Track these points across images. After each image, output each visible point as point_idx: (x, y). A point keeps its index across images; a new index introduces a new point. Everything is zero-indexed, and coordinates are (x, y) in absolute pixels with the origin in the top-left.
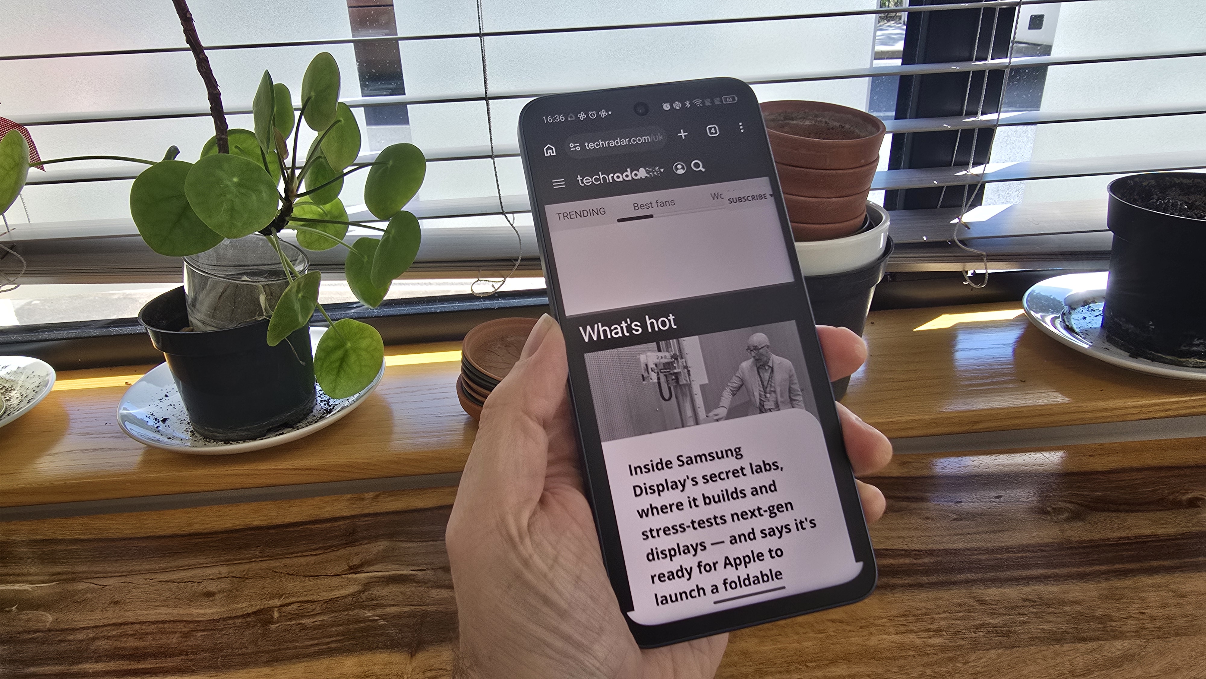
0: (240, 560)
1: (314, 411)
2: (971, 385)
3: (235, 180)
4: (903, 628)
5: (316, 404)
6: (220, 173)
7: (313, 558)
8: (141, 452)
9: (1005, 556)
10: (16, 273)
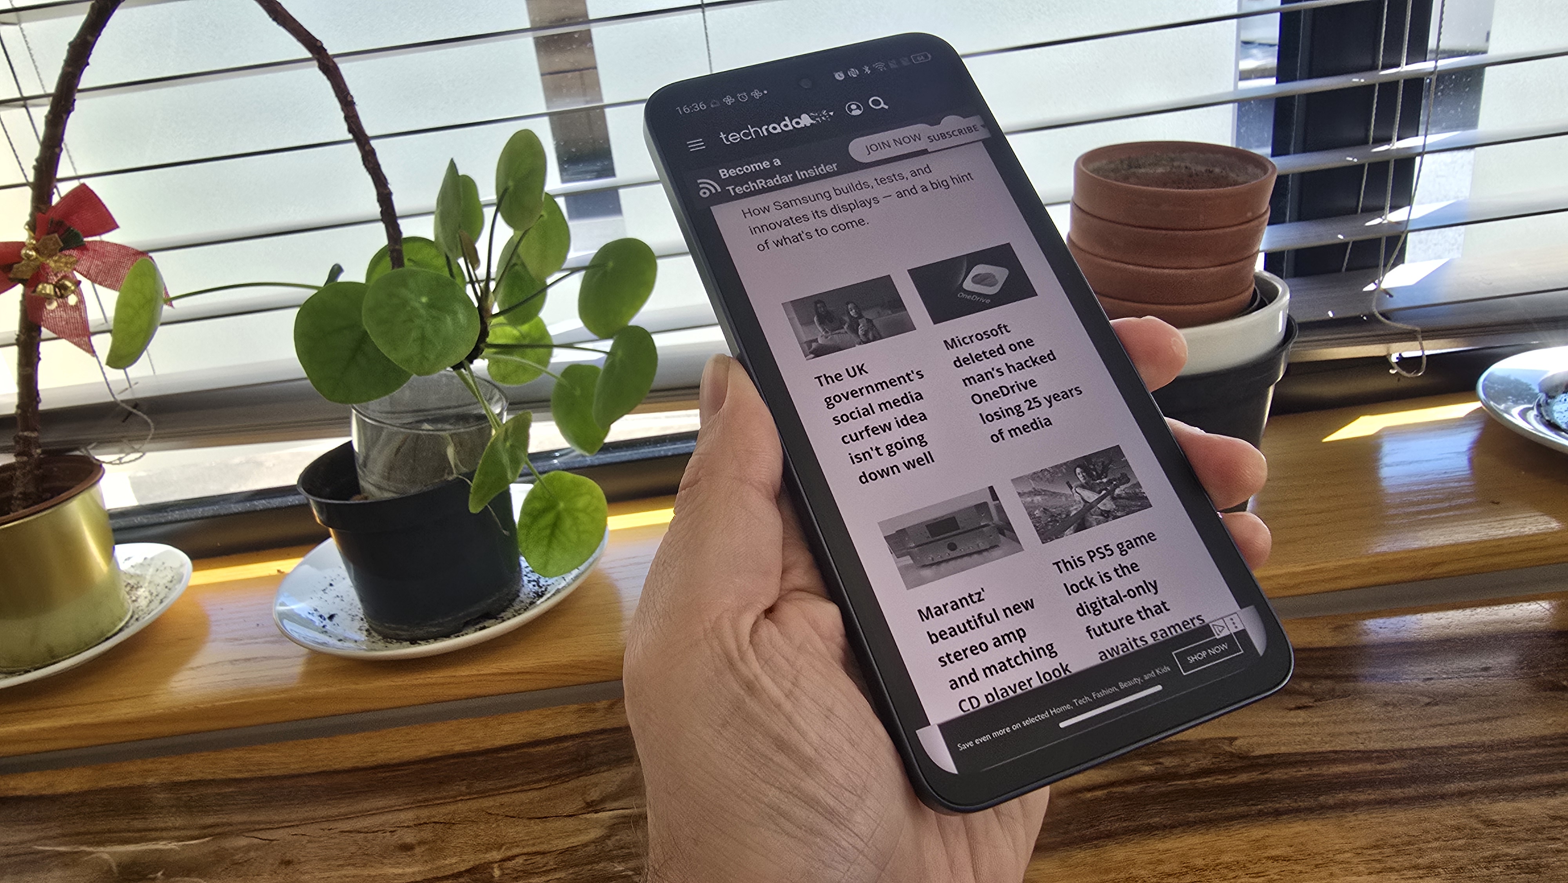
0: (441, 798)
1: (522, 595)
2: (1419, 513)
3: (424, 300)
4: (1378, 866)
5: (523, 586)
6: (404, 292)
7: (535, 793)
8: (302, 660)
9: (1512, 754)
10: (141, 439)
